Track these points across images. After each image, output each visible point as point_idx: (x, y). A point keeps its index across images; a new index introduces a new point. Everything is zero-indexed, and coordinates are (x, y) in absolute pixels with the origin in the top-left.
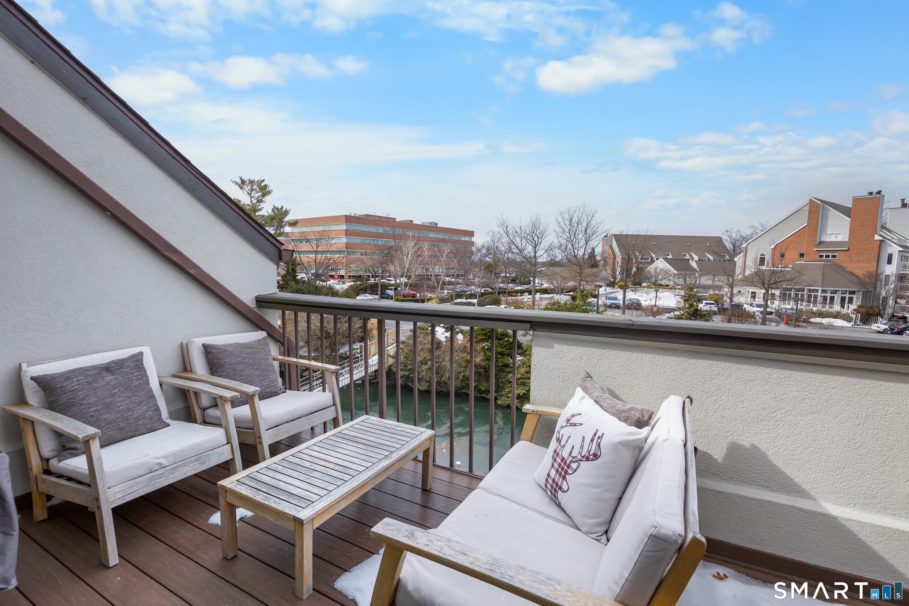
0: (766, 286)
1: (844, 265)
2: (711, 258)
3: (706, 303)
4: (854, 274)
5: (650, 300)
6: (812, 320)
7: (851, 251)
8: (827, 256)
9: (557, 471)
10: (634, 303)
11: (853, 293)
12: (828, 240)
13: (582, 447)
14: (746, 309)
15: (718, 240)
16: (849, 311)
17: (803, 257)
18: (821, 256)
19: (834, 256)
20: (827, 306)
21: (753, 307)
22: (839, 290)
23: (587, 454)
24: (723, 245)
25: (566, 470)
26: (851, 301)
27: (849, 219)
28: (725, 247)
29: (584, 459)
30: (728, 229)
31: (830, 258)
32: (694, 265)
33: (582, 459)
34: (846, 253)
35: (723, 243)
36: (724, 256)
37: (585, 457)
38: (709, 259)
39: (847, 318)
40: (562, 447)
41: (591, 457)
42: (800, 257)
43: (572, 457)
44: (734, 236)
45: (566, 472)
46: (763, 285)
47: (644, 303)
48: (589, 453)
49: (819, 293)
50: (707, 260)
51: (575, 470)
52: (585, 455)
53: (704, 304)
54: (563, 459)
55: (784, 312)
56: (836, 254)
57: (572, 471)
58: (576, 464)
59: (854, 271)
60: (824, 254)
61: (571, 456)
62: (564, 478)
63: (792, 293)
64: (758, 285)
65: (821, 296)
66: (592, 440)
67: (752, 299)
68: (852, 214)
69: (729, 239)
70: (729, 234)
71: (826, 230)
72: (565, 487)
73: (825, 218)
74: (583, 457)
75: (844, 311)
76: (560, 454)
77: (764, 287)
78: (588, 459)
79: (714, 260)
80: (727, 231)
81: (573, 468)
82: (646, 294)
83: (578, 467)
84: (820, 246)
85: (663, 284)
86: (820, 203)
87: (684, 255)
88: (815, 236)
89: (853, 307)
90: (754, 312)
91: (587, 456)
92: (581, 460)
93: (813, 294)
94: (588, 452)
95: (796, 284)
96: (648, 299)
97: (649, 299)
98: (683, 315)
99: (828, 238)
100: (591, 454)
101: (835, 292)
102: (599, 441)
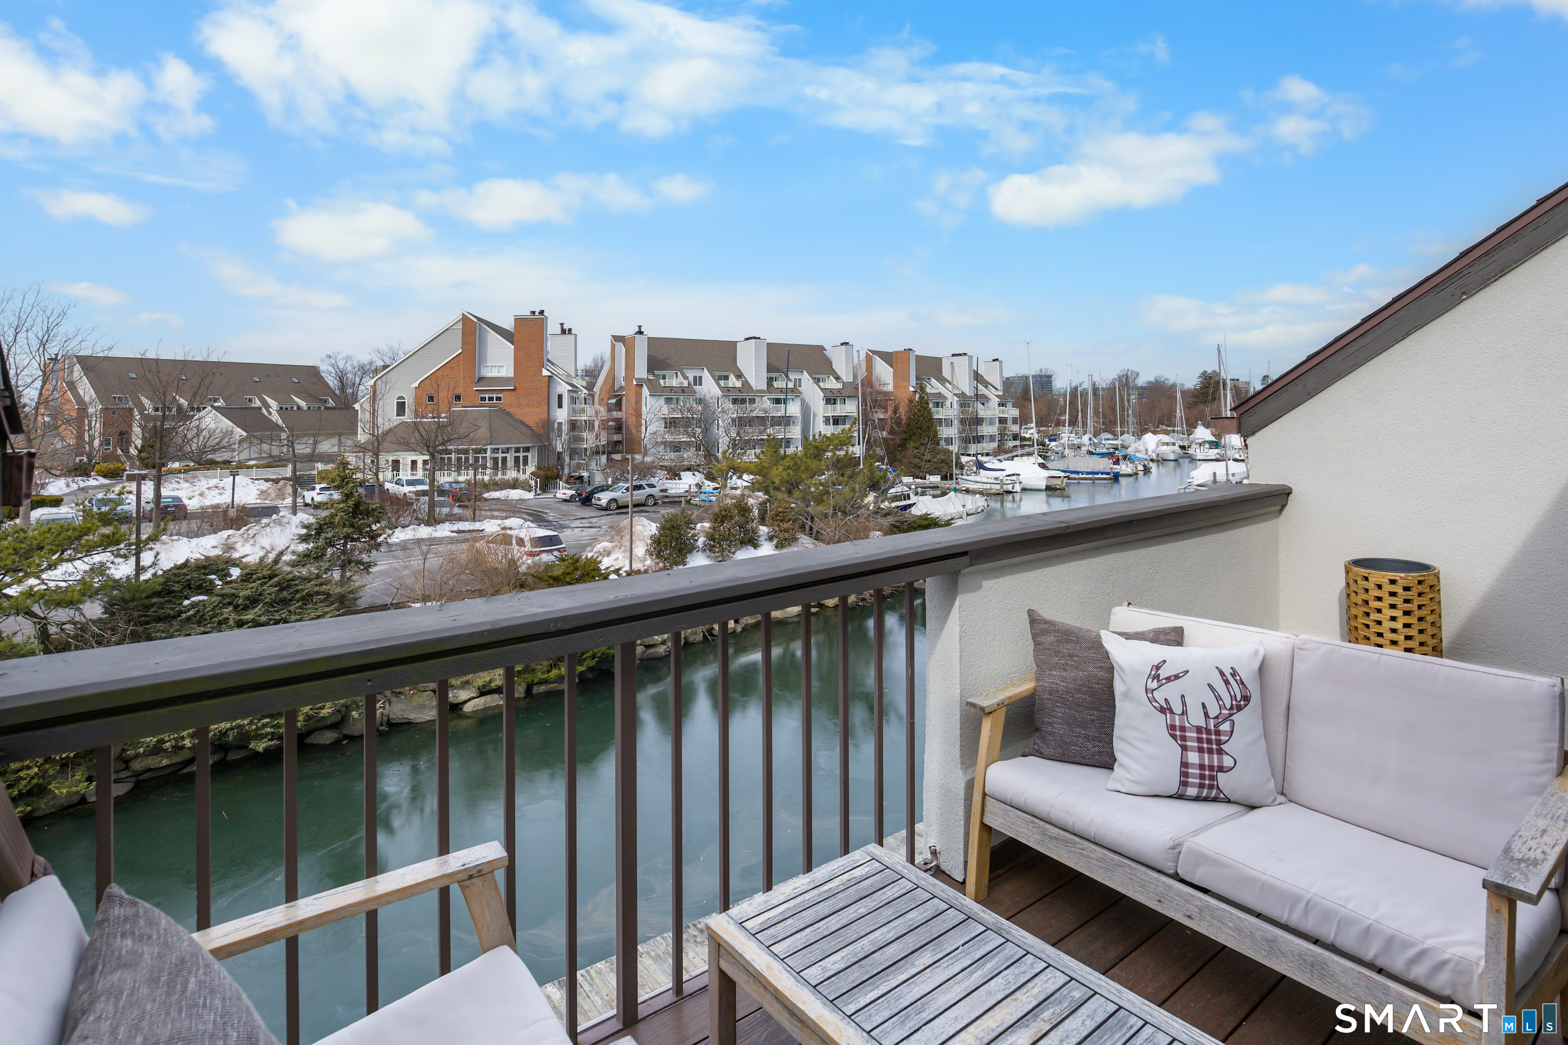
0: (431, 449)
1: (511, 410)
2: (303, 404)
3: (322, 489)
4: (524, 423)
5: (201, 495)
6: (486, 495)
7: (518, 390)
8: (491, 399)
9: (1201, 750)
10: (169, 506)
11: (527, 449)
12: (489, 375)
13: (1218, 698)
14: (390, 491)
15: (313, 372)
16: (527, 476)
17: (460, 401)
18: (483, 399)
19: (498, 399)
20: (499, 473)
21: (403, 486)
22: (511, 448)
23: (1234, 703)
24: (321, 380)
25: (1216, 740)
26: (526, 462)
27: (513, 347)
28: (326, 384)
29: (1235, 711)
30: (330, 353)
31: (495, 401)
32: (276, 417)
33: (1231, 712)
34: (513, 393)
35: (322, 377)
36: (326, 400)
37: (1234, 707)
38: (299, 408)
39: (526, 487)
40: (1183, 714)
41: (1242, 703)
42: (456, 401)
43: (1214, 718)
44: (341, 365)
45: (1219, 743)
46: (428, 447)
47: (192, 505)
48: (1236, 700)
49: (488, 454)
50: (295, 408)
51: (1232, 732)
52: (1232, 704)
53: (318, 491)
54: (1199, 730)
55: (447, 488)
56: (501, 395)
57: (1226, 736)
58: (1228, 724)
59: (525, 419)
60: (487, 396)
61: (1209, 717)
62: (1220, 752)
63: (453, 458)
64: (419, 448)
65: (491, 458)
66: (1227, 682)
67: (395, 472)
68: (515, 339)
69: (333, 371)
70: (333, 361)
71: (485, 361)
72: (1227, 762)
73: (483, 342)
74: (1232, 708)
75: (522, 477)
76: (1187, 725)
77: (428, 451)
78: (1239, 708)
79: (309, 408)
80: (330, 357)
81: (1225, 731)
82: (187, 485)
83: (1233, 726)
84: (480, 384)
85: (218, 459)
86: (475, 320)
87: (250, 400)
88: (473, 370)
89: (531, 468)
90: (405, 494)
91: (1237, 705)
92: (1231, 715)
93: (480, 455)
94: (1233, 699)
95: (471, 442)
96: (196, 494)
97: (198, 492)
98: (332, 516)
99: (490, 372)
100: (1238, 699)
101: (507, 450)
102: (1238, 678)
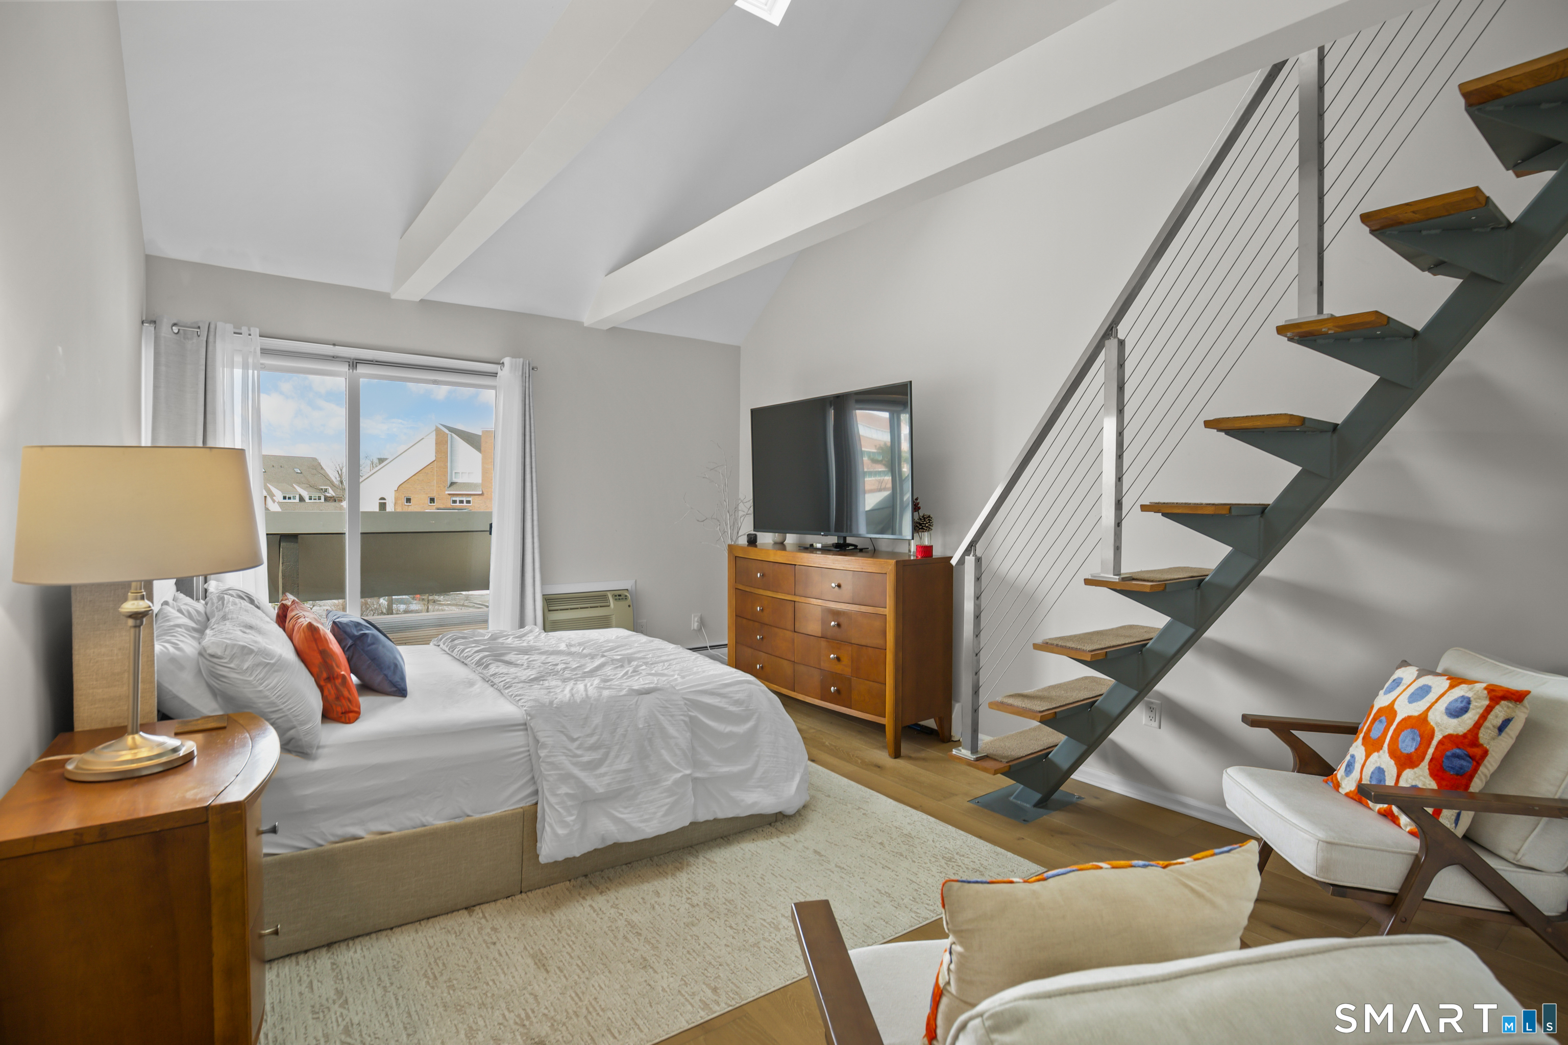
2: (304, 493)
7: (485, 495)
8: (461, 502)
15: (314, 464)
17: (434, 502)
18: (455, 502)
19: (468, 502)
24: (322, 472)
27: (481, 456)
28: (326, 477)
31: (465, 504)
34: (481, 497)
35: (322, 469)
36: (326, 490)
38: (301, 497)
42: (431, 503)
50: (298, 497)
56: (471, 499)
60: (458, 499)
68: (482, 449)
71: (457, 468)
73: (453, 451)
79: (310, 497)
84: (452, 488)
86: (447, 431)
88: (445, 475)
99: (460, 478)
